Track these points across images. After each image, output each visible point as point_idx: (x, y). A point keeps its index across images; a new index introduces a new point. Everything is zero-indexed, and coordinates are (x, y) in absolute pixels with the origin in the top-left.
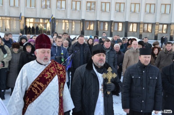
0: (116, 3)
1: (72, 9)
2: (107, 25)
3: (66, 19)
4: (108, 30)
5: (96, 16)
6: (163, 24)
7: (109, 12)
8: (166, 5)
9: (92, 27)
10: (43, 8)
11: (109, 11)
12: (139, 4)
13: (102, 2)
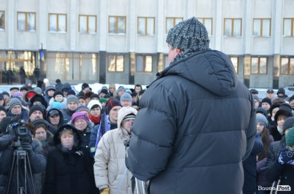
0: (167, 18)
1: (79, 31)
2: (149, 60)
3: (69, 50)
4: (152, 71)
5: (129, 44)
6: (259, 57)
7: (153, 36)
8: (262, 19)
10: (22, 31)
11: (154, 33)
12: (212, 19)
13: (139, 16)
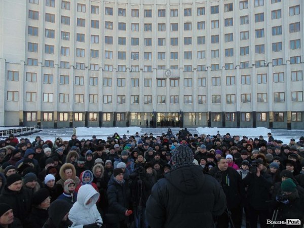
1: (198, 103)
4: (235, 121)
6: (297, 112)
9: (218, 117)
